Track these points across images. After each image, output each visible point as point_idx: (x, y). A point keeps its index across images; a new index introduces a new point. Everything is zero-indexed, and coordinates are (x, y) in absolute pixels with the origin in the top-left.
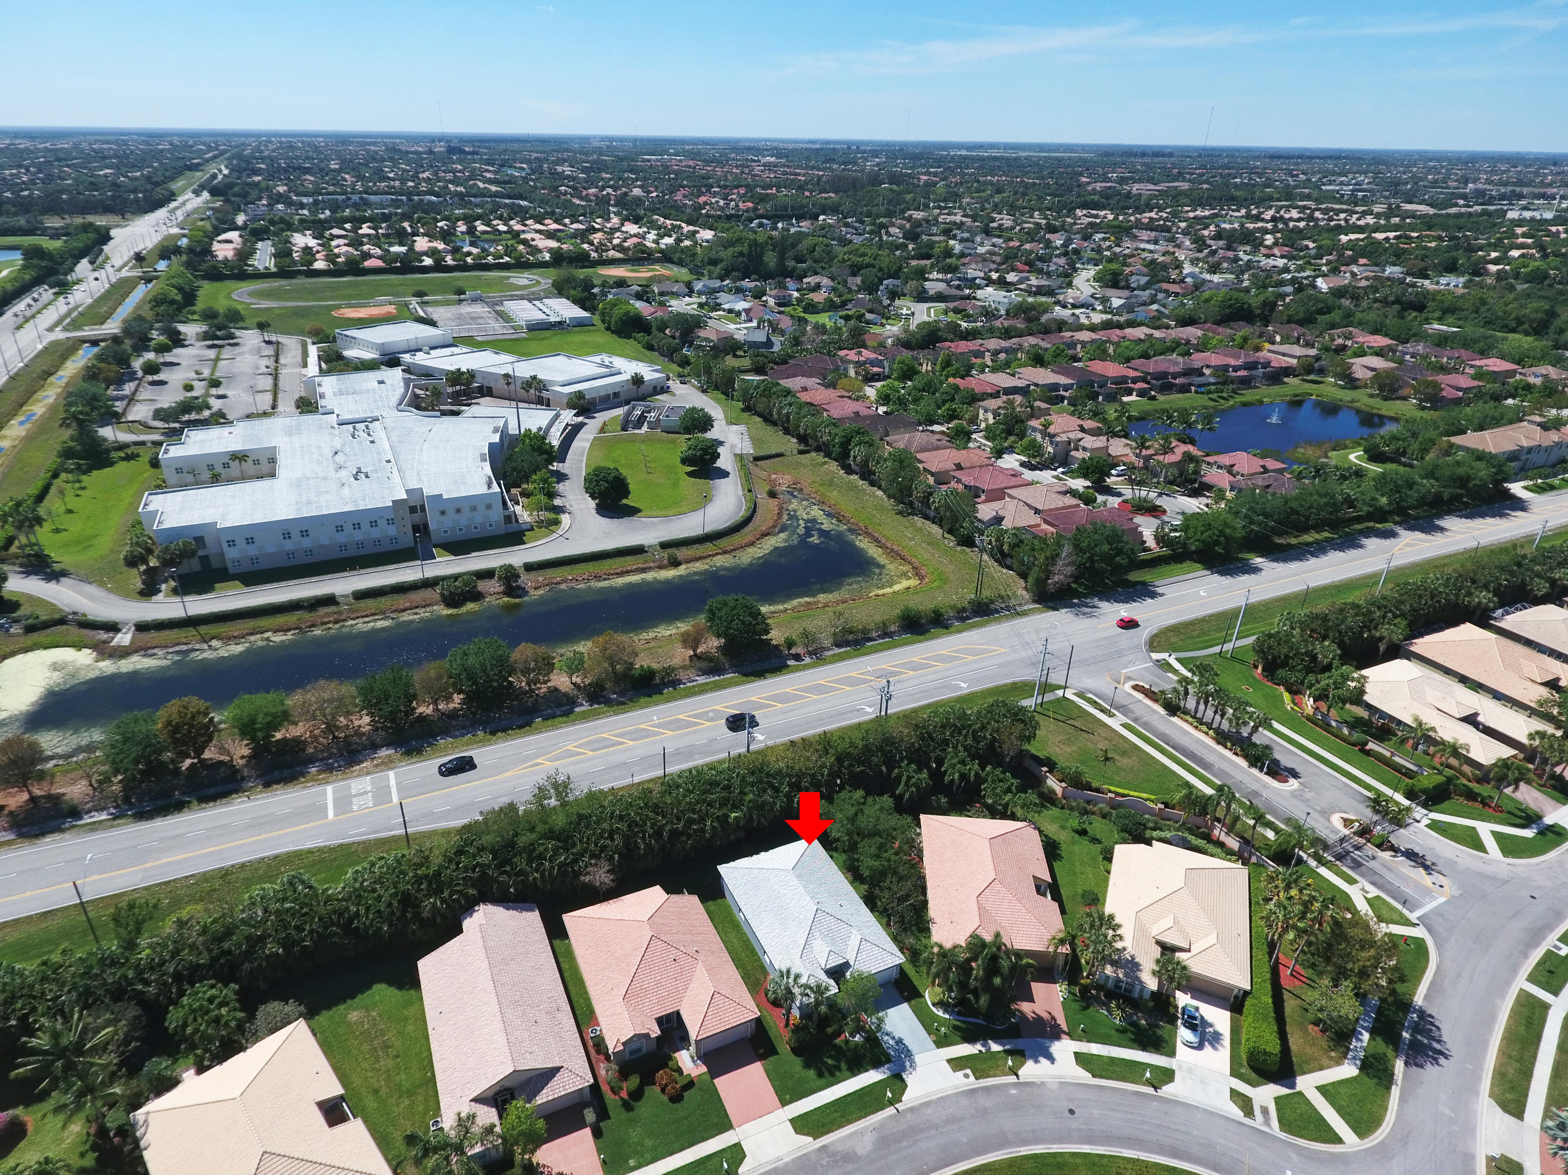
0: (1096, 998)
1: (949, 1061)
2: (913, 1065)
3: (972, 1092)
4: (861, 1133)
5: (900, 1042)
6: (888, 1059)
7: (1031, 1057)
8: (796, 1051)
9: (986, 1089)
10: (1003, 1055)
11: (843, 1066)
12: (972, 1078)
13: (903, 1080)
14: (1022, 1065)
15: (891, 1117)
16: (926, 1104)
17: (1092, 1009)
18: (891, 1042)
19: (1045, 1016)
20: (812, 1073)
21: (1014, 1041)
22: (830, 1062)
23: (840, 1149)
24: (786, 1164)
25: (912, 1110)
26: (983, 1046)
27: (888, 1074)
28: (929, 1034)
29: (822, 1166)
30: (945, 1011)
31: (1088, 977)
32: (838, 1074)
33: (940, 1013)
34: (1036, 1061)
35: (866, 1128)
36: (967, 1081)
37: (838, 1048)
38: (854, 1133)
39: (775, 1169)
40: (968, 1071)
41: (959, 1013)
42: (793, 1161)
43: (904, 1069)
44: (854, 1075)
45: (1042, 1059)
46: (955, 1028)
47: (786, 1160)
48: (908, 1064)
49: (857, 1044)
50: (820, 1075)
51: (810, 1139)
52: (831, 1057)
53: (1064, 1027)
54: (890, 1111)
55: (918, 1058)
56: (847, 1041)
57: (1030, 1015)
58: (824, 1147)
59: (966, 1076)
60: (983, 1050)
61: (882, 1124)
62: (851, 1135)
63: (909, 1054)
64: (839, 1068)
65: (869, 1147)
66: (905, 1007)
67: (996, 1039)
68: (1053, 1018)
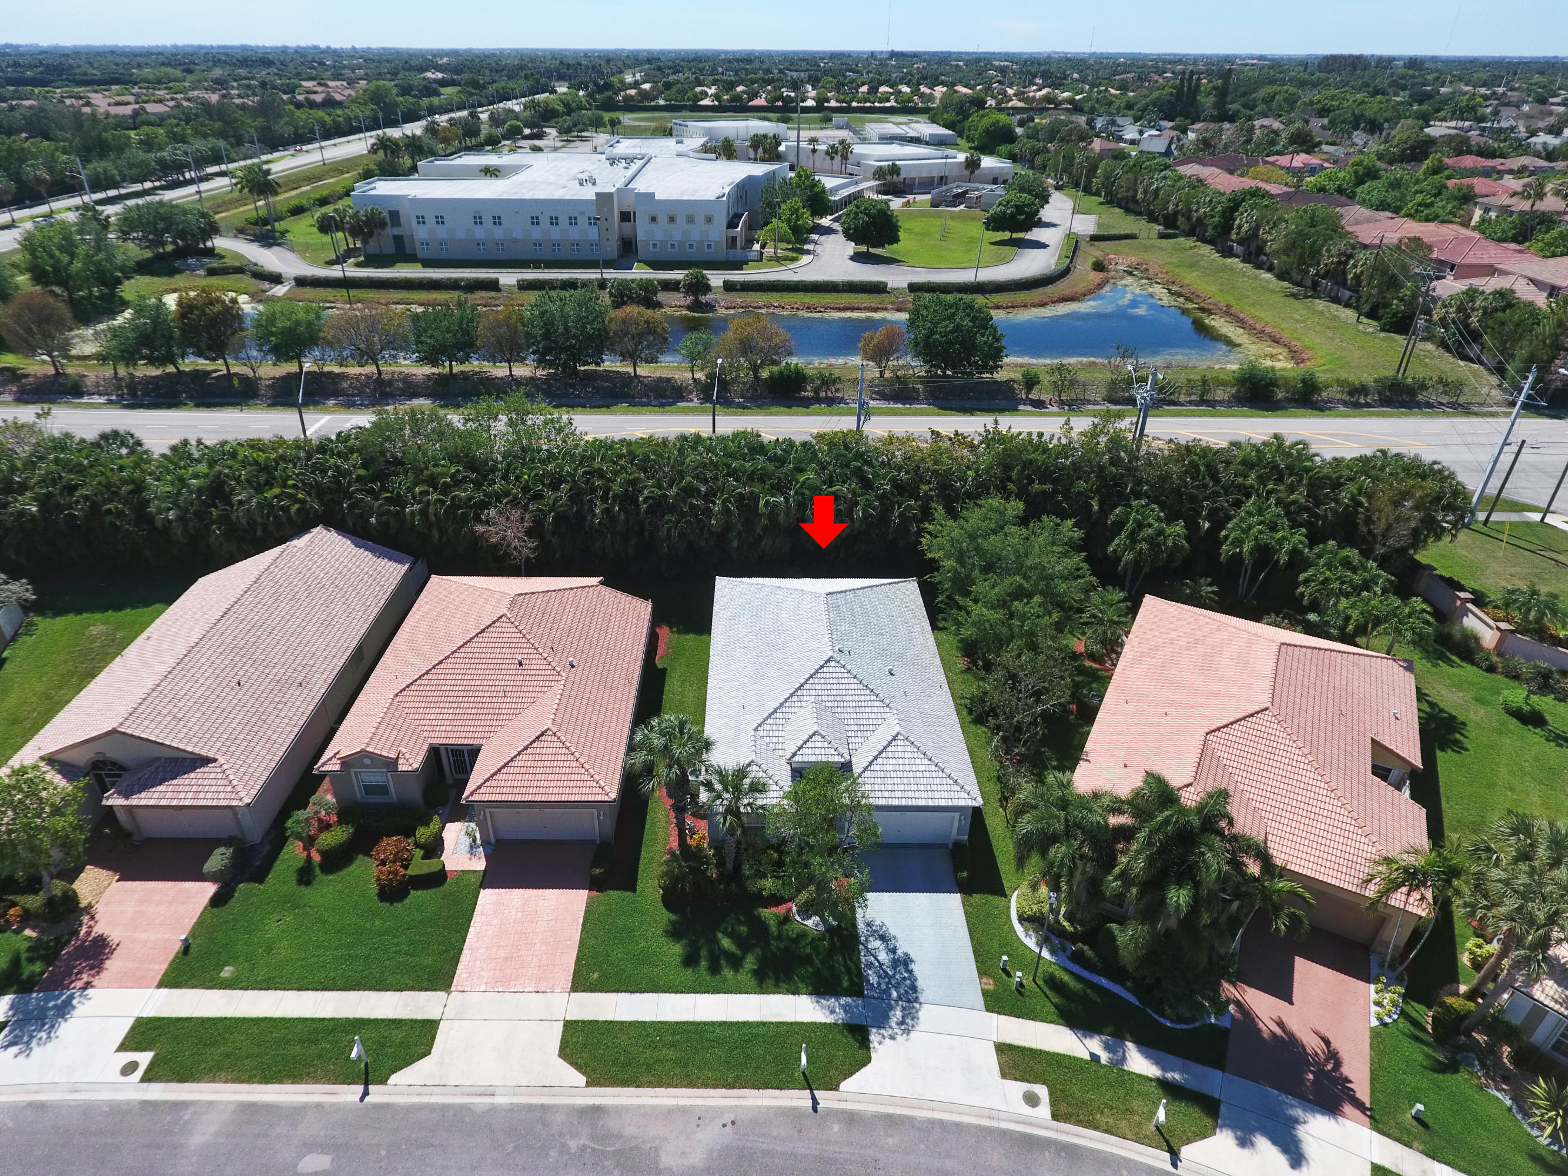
0: (1487, 1057)
1: (1003, 1049)
2: (907, 1025)
3: (1030, 1144)
4: (700, 1117)
5: (904, 963)
6: (857, 988)
7: (1232, 1126)
8: (671, 899)
9: (1071, 1153)
10: (1153, 1088)
11: (750, 962)
12: (1044, 1111)
13: (865, 1043)
14: (1203, 1134)
15: (791, 1114)
16: (892, 1122)
17: (1463, 1075)
18: (883, 956)
19: (1312, 1043)
20: (676, 950)
21: (1200, 1069)
22: (726, 943)
23: (630, 1131)
24: (494, 1109)
25: (851, 1118)
26: (1107, 1047)
27: (840, 1016)
28: (982, 973)
29: (564, 1150)
30: (1044, 942)
31: (1471, 996)
32: (728, 973)
33: (1031, 942)
34: (1244, 1142)
35: (719, 1111)
36: (1026, 1110)
37: (760, 927)
38: (684, 1111)
39: (465, 1108)
40: (1042, 1091)
41: (1077, 958)
42: (513, 1109)
43: (882, 1022)
44: (762, 989)
45: (1263, 1143)
46: (1053, 983)
47: (499, 1100)
48: (897, 1014)
49: (803, 934)
50: (690, 960)
51: (581, 1080)
52: (732, 935)
53: (1363, 1090)
54: (798, 1099)
55: (927, 1014)
56: (787, 919)
57: (1267, 1024)
58: (597, 1110)
59: (1032, 1100)
60: (1104, 1057)
61: (759, 1121)
62: (671, 1113)
63: (911, 995)
64: (736, 963)
65: (697, 1158)
66: (952, 903)
67: (1149, 1045)
68: (1334, 1056)
